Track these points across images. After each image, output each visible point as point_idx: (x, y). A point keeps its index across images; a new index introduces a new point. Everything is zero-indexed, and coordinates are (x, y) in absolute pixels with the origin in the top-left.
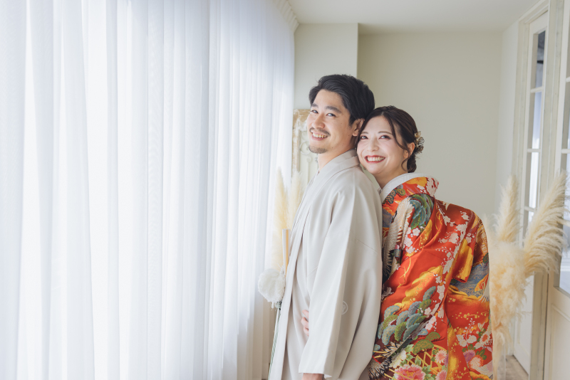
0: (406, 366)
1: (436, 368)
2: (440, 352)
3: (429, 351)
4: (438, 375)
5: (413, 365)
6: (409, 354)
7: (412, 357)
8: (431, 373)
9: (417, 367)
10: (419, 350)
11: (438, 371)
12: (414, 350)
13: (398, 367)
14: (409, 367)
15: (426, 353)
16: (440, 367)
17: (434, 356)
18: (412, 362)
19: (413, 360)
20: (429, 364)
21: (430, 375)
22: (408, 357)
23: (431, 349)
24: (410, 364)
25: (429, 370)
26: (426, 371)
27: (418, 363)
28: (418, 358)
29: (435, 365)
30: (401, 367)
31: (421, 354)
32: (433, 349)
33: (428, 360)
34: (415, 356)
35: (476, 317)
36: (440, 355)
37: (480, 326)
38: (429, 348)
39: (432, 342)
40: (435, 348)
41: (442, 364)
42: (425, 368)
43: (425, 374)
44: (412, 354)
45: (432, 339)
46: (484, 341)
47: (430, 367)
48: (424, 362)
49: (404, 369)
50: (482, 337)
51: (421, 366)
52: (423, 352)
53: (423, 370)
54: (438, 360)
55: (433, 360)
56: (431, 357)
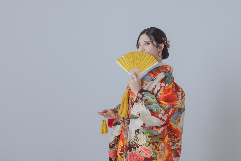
0: (145, 146)
1: (159, 152)
2: (162, 144)
3: (157, 143)
4: (159, 155)
5: (148, 147)
6: (148, 142)
7: (149, 144)
8: (156, 153)
9: (150, 149)
10: (153, 141)
11: (159, 153)
12: (151, 141)
13: (141, 145)
14: (146, 147)
15: (156, 144)
16: (160, 151)
17: (159, 146)
18: (148, 146)
19: (149, 145)
20: (156, 149)
21: (155, 154)
22: (147, 143)
23: (158, 142)
24: (147, 146)
25: (155, 152)
26: (154, 152)
27: (151, 147)
28: (151, 145)
29: (158, 150)
30: (143, 146)
31: (153, 143)
32: (159, 143)
33: (156, 147)
34: (150, 144)
35: (175, 135)
36: (162, 146)
37: (176, 139)
38: (158, 141)
39: (159, 139)
40: (160, 142)
41: (162, 150)
42: (154, 151)
43: (153, 153)
44: (149, 142)
45: (160, 137)
46: (176, 146)
47: (156, 151)
48: (154, 148)
49: (144, 147)
50: (176, 144)
51: (152, 149)
52: (154, 143)
53: (153, 151)
54: (160, 148)
55: (159, 147)
56: (158, 146)
